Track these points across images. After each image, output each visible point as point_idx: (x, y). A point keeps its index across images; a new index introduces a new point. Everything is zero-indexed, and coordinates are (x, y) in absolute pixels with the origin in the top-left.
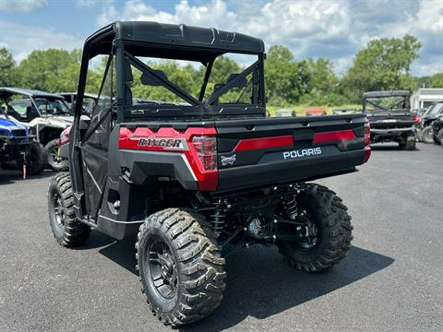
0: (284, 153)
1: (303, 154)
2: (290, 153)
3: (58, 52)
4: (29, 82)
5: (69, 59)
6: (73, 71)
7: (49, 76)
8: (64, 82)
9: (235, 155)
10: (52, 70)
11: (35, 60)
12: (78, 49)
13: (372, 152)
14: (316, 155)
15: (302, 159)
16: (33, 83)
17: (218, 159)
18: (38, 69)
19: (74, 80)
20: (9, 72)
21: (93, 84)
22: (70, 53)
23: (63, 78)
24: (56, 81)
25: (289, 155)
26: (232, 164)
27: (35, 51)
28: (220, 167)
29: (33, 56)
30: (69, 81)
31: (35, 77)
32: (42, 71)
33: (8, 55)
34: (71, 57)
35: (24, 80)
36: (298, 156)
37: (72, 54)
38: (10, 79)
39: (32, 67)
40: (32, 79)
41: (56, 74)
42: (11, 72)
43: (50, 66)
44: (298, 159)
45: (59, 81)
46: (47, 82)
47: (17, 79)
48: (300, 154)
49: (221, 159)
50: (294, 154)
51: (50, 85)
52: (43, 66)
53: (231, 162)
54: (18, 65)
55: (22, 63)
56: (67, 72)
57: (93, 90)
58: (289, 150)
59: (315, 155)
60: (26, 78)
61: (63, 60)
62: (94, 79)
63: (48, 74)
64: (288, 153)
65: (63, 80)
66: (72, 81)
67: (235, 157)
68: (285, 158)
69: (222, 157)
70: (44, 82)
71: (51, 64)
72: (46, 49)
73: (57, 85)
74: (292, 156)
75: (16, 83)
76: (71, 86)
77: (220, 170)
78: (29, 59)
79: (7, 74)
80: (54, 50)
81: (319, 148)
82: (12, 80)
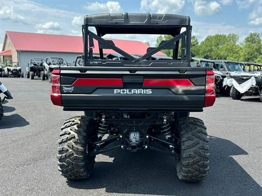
0: (115, 90)
1: (132, 92)
2: (120, 90)
3: (221, 36)
4: (203, 53)
5: (226, 39)
6: (227, 46)
7: (214, 49)
8: (222, 52)
9: (73, 87)
10: (216, 46)
11: (208, 41)
12: (232, 33)
13: (216, 99)
14: (146, 94)
15: (130, 95)
16: (205, 53)
17: (61, 88)
18: (209, 46)
19: (227, 51)
20: (194, 48)
21: (237, 53)
22: (227, 36)
23: (221, 50)
24: (217, 52)
25: (119, 92)
26: (71, 92)
27: (209, 36)
28: (62, 92)
29: (207, 39)
30: (224, 52)
31: (207, 50)
32: (211, 46)
33: (195, 39)
34: (227, 38)
35: (201, 52)
36: (127, 93)
37: (228, 37)
38: (194, 51)
39: (206, 45)
40: (205, 51)
41: (218, 48)
42: (195, 48)
43: (216, 44)
44: (126, 95)
45: (219, 52)
46: (212, 53)
47: (198, 52)
48: (129, 92)
49: (63, 88)
50: (123, 91)
51: (214, 54)
52: (211, 44)
53: (71, 91)
54: (199, 44)
55: (201, 43)
56: (224, 47)
57: (237, 56)
58: (120, 88)
59: (144, 94)
60: (203, 51)
61: (222, 40)
62: (239, 51)
63: (213, 48)
64: (119, 90)
65: (221, 52)
66: (226, 52)
67: (73, 88)
68: (115, 93)
69: (63, 87)
70: (211, 52)
71: (216, 43)
72: (214, 35)
73: (218, 54)
74: (121, 93)
75: (197, 53)
76: (225, 54)
77: (62, 95)
78: (205, 40)
79: (193, 49)
80: (219, 35)
81: (151, 90)
82: (195, 52)
